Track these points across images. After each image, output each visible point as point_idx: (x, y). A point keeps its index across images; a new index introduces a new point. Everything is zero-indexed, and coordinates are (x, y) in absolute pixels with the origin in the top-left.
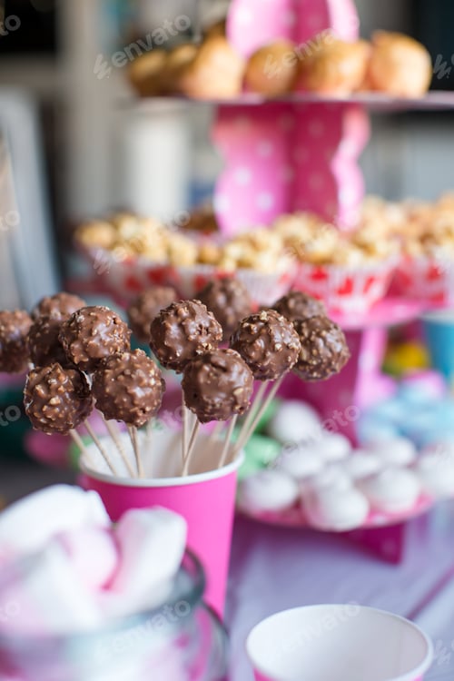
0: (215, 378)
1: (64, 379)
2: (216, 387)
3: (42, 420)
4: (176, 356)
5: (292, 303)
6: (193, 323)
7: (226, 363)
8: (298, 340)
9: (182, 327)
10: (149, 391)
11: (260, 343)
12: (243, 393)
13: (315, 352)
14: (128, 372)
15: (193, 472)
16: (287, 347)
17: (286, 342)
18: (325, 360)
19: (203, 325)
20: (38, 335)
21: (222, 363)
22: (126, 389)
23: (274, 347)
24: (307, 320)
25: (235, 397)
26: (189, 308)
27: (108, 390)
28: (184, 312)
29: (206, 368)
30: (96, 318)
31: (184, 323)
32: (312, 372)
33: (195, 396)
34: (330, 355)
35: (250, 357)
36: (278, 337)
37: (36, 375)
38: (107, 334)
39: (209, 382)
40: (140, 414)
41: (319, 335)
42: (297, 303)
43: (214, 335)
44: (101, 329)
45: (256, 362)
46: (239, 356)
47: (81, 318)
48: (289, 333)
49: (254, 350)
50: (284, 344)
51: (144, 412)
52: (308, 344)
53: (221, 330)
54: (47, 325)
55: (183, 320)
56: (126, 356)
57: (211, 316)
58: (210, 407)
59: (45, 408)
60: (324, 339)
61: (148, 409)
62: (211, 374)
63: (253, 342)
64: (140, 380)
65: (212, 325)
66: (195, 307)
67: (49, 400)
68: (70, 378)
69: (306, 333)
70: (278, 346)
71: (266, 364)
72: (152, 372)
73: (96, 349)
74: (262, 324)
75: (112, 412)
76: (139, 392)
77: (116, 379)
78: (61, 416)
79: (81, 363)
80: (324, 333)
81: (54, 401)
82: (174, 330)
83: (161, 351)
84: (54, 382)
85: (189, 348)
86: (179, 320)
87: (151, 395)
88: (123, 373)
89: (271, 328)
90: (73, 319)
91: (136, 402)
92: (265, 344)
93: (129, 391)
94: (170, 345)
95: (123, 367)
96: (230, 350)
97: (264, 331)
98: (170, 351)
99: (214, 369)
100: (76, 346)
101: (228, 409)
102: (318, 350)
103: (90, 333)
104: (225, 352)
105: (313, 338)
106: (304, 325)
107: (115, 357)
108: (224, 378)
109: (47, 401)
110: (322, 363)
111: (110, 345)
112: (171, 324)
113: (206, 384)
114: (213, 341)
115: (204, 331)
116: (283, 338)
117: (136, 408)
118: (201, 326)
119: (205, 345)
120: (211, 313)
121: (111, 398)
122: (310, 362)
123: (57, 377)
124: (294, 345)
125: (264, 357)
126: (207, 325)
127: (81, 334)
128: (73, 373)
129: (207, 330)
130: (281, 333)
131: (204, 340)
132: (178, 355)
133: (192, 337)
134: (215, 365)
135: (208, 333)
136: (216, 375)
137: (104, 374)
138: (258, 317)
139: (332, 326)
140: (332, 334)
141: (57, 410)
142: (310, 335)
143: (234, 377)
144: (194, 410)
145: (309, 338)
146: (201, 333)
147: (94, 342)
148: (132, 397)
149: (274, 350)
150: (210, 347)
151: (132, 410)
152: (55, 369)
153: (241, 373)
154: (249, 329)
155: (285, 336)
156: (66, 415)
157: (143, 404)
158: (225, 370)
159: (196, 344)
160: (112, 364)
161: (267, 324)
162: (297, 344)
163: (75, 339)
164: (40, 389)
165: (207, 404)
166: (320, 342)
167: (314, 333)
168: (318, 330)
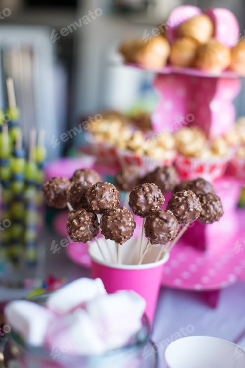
0: (161, 225)
1: (87, 218)
2: (161, 229)
3: (75, 237)
4: (141, 211)
5: (198, 184)
6: (151, 195)
7: (167, 218)
8: (201, 206)
9: (146, 197)
10: (128, 229)
11: (183, 207)
12: (174, 233)
13: (208, 211)
14: (119, 219)
15: (143, 263)
16: (195, 210)
17: (195, 207)
18: (213, 216)
19: (156, 196)
20: (75, 192)
21: (165, 218)
22: (117, 227)
23: (189, 209)
24: (206, 195)
25: (170, 234)
26: (150, 187)
27: (108, 226)
28: (147, 190)
29: (157, 220)
30: (105, 189)
31: (147, 195)
32: (206, 220)
33: (150, 232)
34: (215, 213)
35: (177, 214)
36: (191, 205)
37: (73, 214)
38: (109, 197)
39: (158, 227)
40: (123, 239)
41: (211, 203)
42: (201, 184)
43: (161, 202)
44: (107, 195)
45: (180, 216)
46: (173, 214)
47: (97, 188)
48: (197, 203)
49: (179, 210)
50: (194, 208)
51: (125, 238)
52: (206, 207)
53: (164, 200)
54: (80, 188)
55: (147, 194)
56: (118, 210)
57: (160, 192)
58: (157, 239)
59: (77, 231)
60: (213, 206)
61: (127, 237)
62: (159, 223)
63: (179, 206)
64: (124, 223)
65: (160, 197)
66: (152, 187)
67: (80, 227)
68: (90, 218)
69: (205, 202)
70: (191, 210)
71: (184, 217)
72: (130, 219)
73: (104, 204)
74: (184, 198)
75: (109, 236)
76: (123, 228)
77: (113, 221)
78: (84, 235)
79: (96, 210)
80: (214, 203)
81: (82, 228)
82: (141, 198)
83: (135, 208)
84: (82, 219)
85: (148, 207)
86: (144, 193)
87: (129, 230)
88: (116, 219)
89: (189, 200)
90: (93, 188)
91: (122, 234)
92: (185, 208)
93: (119, 228)
94: (139, 205)
95: (117, 216)
96: (168, 211)
97: (185, 201)
98: (139, 208)
99: (161, 220)
100: (94, 202)
101: (166, 240)
102: (210, 211)
103: (101, 197)
104: (166, 211)
105: (208, 205)
106: (204, 198)
107: (113, 210)
108: (166, 225)
109: (79, 228)
110: (211, 217)
111: (111, 202)
112: (140, 195)
113: (157, 227)
114: (160, 205)
115: (156, 199)
116: (194, 206)
117: (121, 236)
118: (155, 197)
119: (156, 206)
120: (160, 190)
121: (109, 230)
122: (205, 216)
123: (84, 216)
124: (199, 209)
125: (184, 214)
126: (158, 196)
127: (97, 197)
128: (91, 215)
129: (157, 199)
130: (193, 203)
131: (155, 204)
132: (143, 210)
133: (150, 202)
134: (161, 218)
135: (158, 200)
136: (161, 223)
137: (107, 218)
138: (183, 194)
139: (217, 199)
140: (217, 204)
141: (83, 232)
142: (207, 203)
143: (170, 225)
144: (150, 239)
145: (206, 204)
146: (154, 201)
147: (103, 201)
148: (120, 231)
149: (189, 211)
150: (158, 207)
151: (119, 237)
152: (83, 212)
153: (173, 223)
154: (178, 199)
155: (195, 204)
156: (87, 236)
157: (125, 235)
158: (166, 221)
159: (152, 206)
160: (111, 213)
161: (186, 198)
162: (200, 208)
163: (94, 198)
164: (75, 221)
165: (156, 237)
166: (211, 207)
167: (209, 202)
168: (210, 201)
